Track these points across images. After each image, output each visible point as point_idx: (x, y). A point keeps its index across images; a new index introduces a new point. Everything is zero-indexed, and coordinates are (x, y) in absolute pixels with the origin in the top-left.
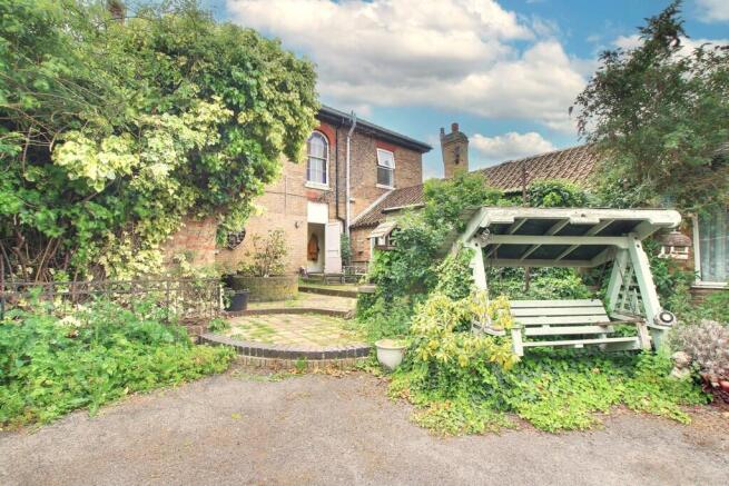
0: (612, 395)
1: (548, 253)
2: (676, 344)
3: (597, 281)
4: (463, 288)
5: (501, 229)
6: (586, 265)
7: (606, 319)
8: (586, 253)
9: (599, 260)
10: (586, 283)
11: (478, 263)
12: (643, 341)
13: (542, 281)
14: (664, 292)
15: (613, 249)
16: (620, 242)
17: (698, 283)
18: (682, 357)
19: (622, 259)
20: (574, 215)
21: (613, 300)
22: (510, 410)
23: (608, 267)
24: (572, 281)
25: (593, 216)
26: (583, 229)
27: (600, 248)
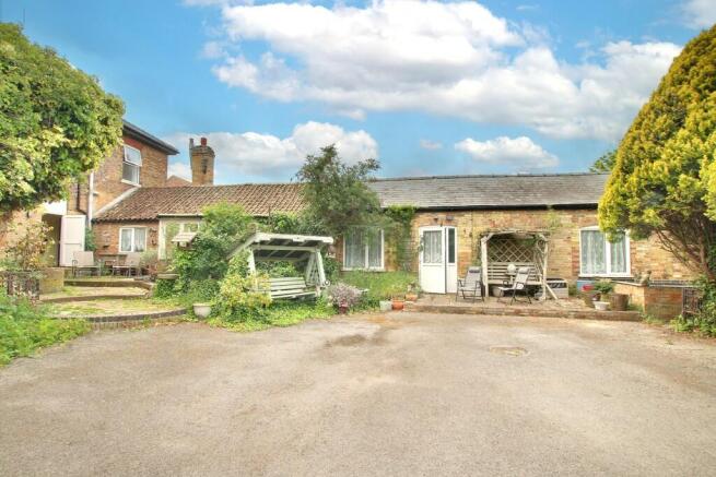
0: (306, 315)
1: (281, 254)
2: (330, 293)
3: (301, 269)
4: (244, 272)
5: (262, 243)
6: (297, 260)
7: (304, 286)
8: (297, 254)
9: (303, 258)
10: (297, 269)
11: (251, 259)
12: (318, 293)
13: (276, 269)
14: (328, 273)
15: (309, 253)
16: (311, 249)
17: (344, 269)
18: (331, 297)
19: (312, 257)
20: (295, 238)
21: (308, 276)
22: (269, 323)
23: (306, 261)
24: (290, 269)
25: (302, 238)
26: (297, 244)
27: (303, 252)
